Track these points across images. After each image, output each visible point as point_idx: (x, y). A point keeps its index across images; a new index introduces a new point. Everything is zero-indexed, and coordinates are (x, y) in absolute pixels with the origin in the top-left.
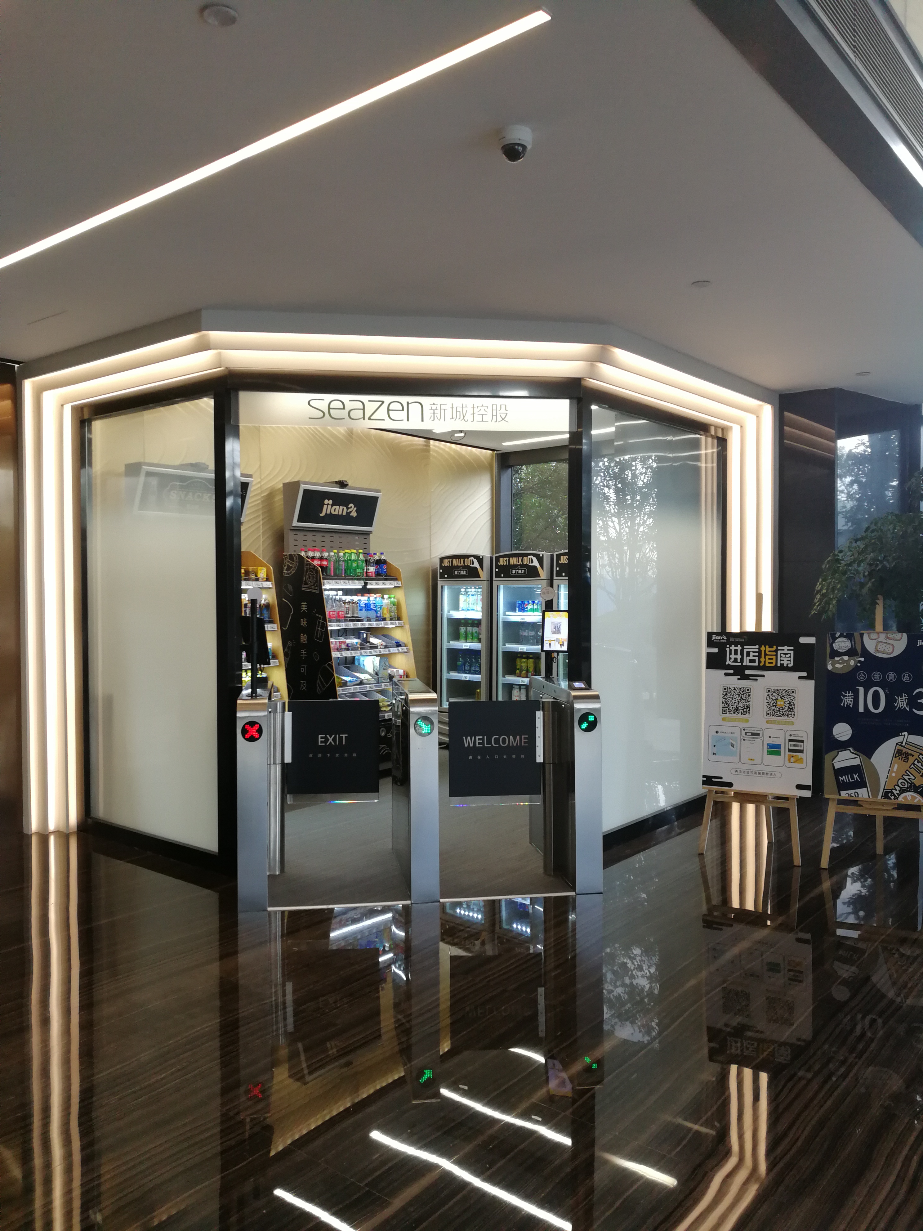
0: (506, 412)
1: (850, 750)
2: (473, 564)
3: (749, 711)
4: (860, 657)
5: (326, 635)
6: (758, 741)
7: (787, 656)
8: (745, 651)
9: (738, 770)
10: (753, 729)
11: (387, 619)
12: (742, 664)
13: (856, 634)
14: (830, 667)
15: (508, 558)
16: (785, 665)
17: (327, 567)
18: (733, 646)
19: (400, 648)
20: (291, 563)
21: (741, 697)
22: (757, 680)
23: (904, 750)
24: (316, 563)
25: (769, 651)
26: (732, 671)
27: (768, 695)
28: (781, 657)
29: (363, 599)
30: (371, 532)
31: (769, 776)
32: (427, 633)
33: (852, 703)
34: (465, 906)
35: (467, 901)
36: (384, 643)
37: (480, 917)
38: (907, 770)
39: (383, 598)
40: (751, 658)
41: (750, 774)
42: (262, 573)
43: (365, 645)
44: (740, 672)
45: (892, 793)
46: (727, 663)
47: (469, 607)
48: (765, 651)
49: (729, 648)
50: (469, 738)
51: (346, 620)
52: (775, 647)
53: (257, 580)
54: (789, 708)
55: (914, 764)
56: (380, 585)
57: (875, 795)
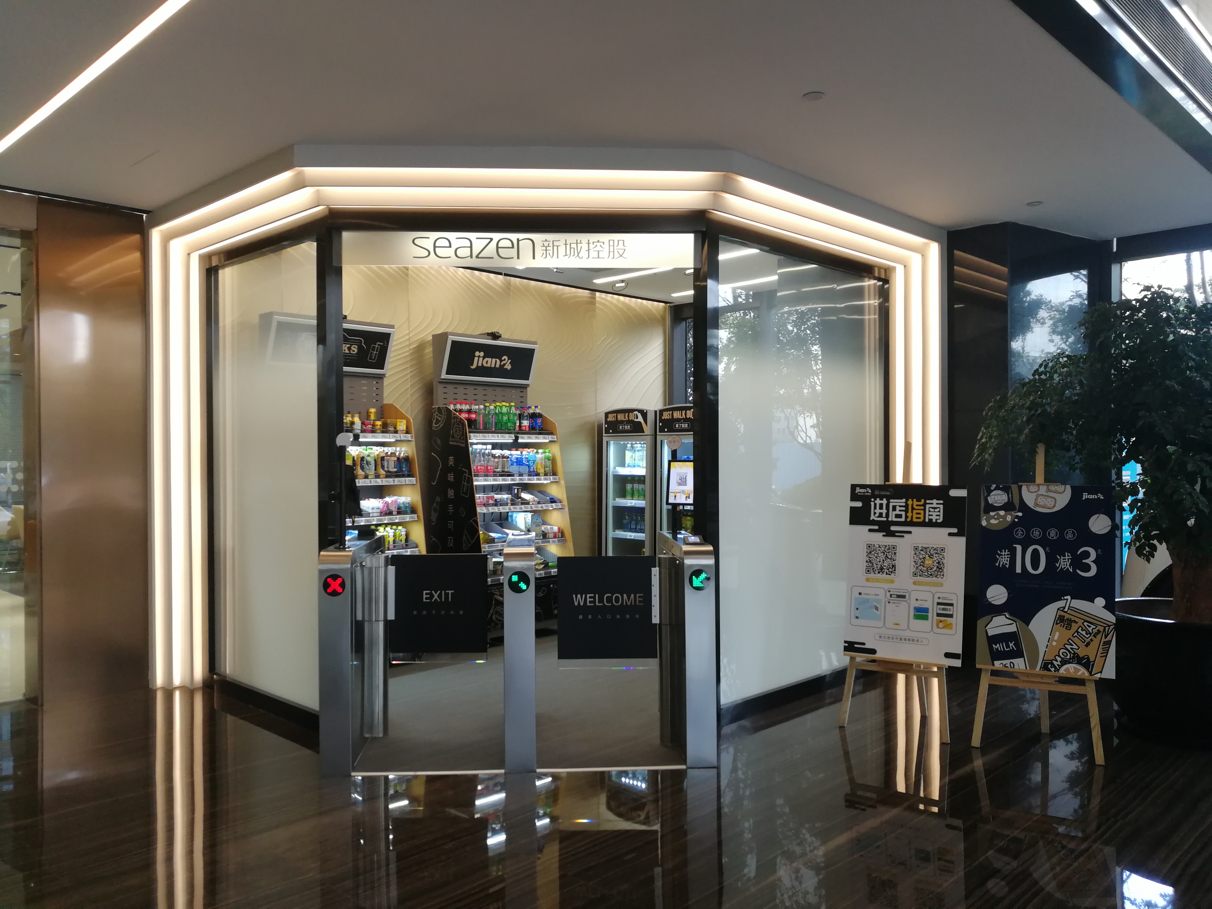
0: (624, 248)
1: (1005, 615)
2: (637, 418)
3: (895, 570)
4: (1018, 512)
5: (471, 491)
6: (903, 605)
7: (936, 510)
8: (891, 505)
9: (883, 636)
10: (899, 590)
11: (541, 474)
12: (888, 519)
13: (1014, 487)
14: (984, 523)
15: (671, 412)
16: (934, 521)
17: (475, 420)
18: (878, 499)
19: (553, 504)
20: (439, 416)
21: (886, 556)
22: (903, 536)
23: (1067, 616)
24: (464, 416)
25: (917, 505)
26: (876, 527)
27: (915, 554)
28: (929, 511)
29: (516, 453)
30: (528, 385)
31: (915, 642)
32: (593, 490)
33: (1008, 563)
34: (630, 776)
35: (633, 771)
36: (536, 499)
37: (644, 786)
38: (1070, 639)
39: (537, 452)
40: (897, 512)
41: (895, 640)
42: (402, 425)
43: (516, 500)
44: (885, 528)
45: (1052, 664)
46: (871, 519)
47: (634, 463)
48: (912, 505)
49: (874, 501)
50: (579, 596)
51: (495, 474)
52: (923, 500)
53: (396, 432)
54: (938, 567)
55: (1077, 632)
56: (533, 439)
57: (1033, 666)
